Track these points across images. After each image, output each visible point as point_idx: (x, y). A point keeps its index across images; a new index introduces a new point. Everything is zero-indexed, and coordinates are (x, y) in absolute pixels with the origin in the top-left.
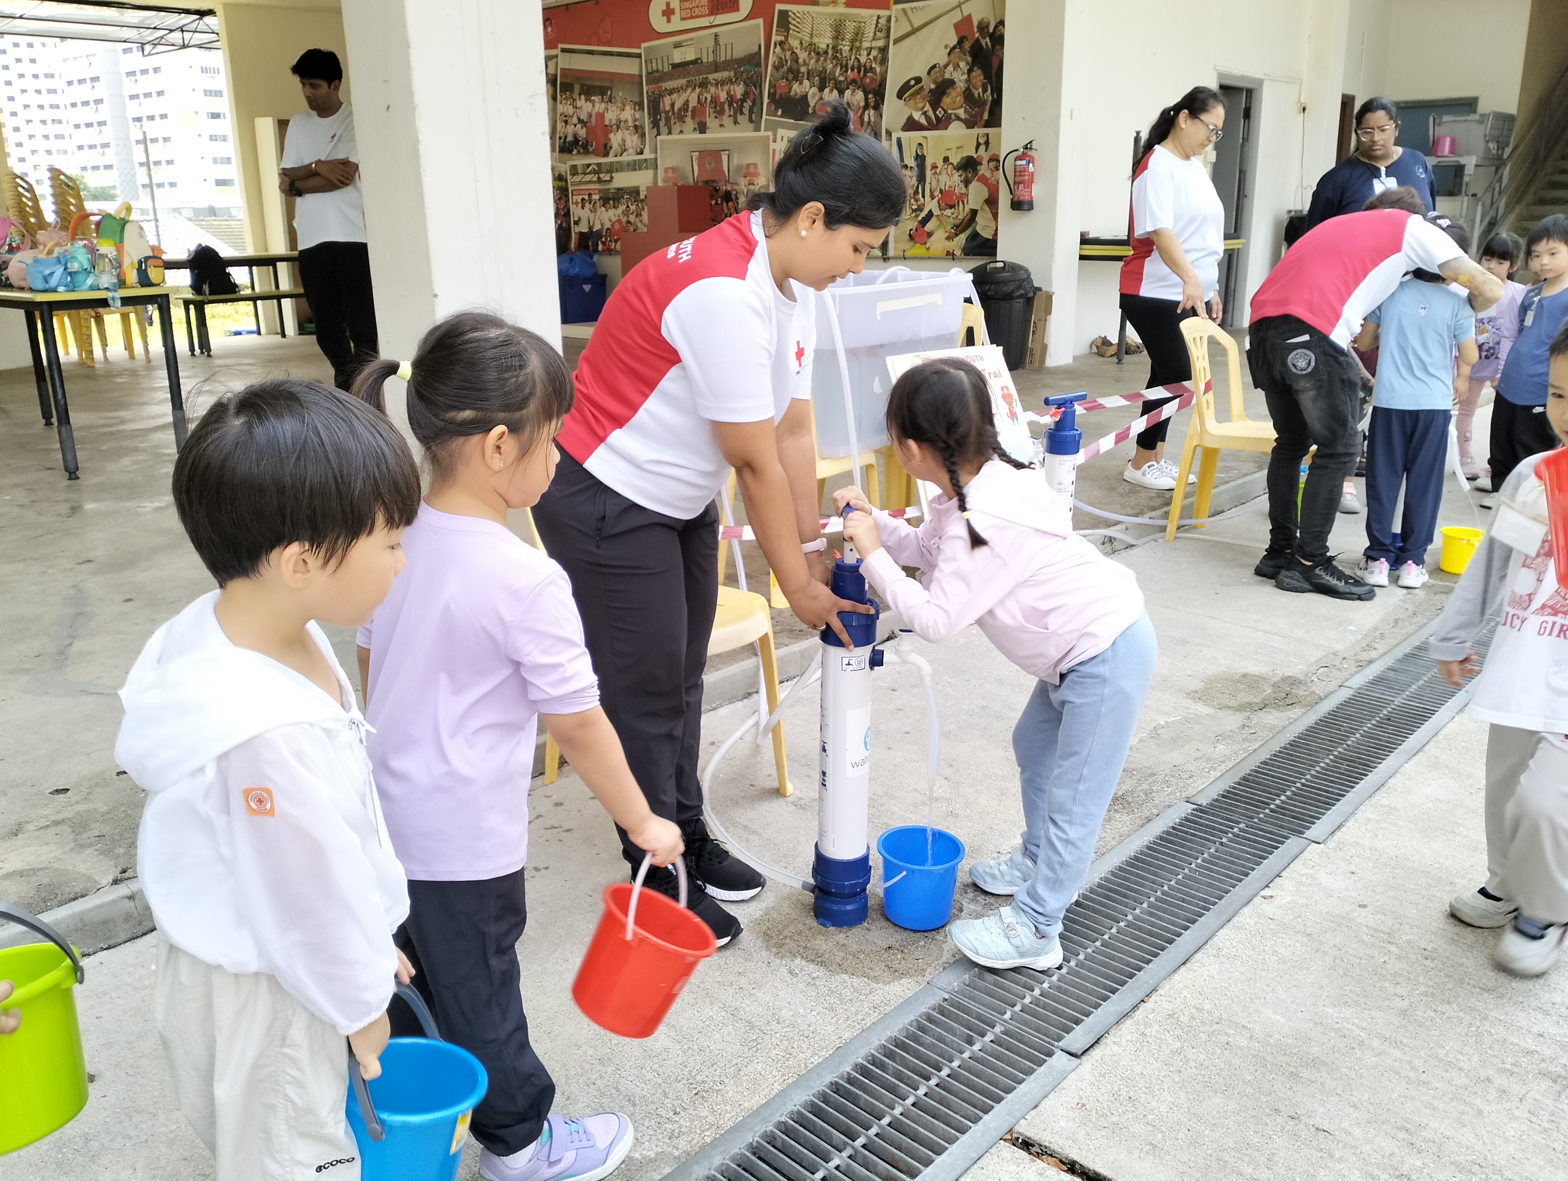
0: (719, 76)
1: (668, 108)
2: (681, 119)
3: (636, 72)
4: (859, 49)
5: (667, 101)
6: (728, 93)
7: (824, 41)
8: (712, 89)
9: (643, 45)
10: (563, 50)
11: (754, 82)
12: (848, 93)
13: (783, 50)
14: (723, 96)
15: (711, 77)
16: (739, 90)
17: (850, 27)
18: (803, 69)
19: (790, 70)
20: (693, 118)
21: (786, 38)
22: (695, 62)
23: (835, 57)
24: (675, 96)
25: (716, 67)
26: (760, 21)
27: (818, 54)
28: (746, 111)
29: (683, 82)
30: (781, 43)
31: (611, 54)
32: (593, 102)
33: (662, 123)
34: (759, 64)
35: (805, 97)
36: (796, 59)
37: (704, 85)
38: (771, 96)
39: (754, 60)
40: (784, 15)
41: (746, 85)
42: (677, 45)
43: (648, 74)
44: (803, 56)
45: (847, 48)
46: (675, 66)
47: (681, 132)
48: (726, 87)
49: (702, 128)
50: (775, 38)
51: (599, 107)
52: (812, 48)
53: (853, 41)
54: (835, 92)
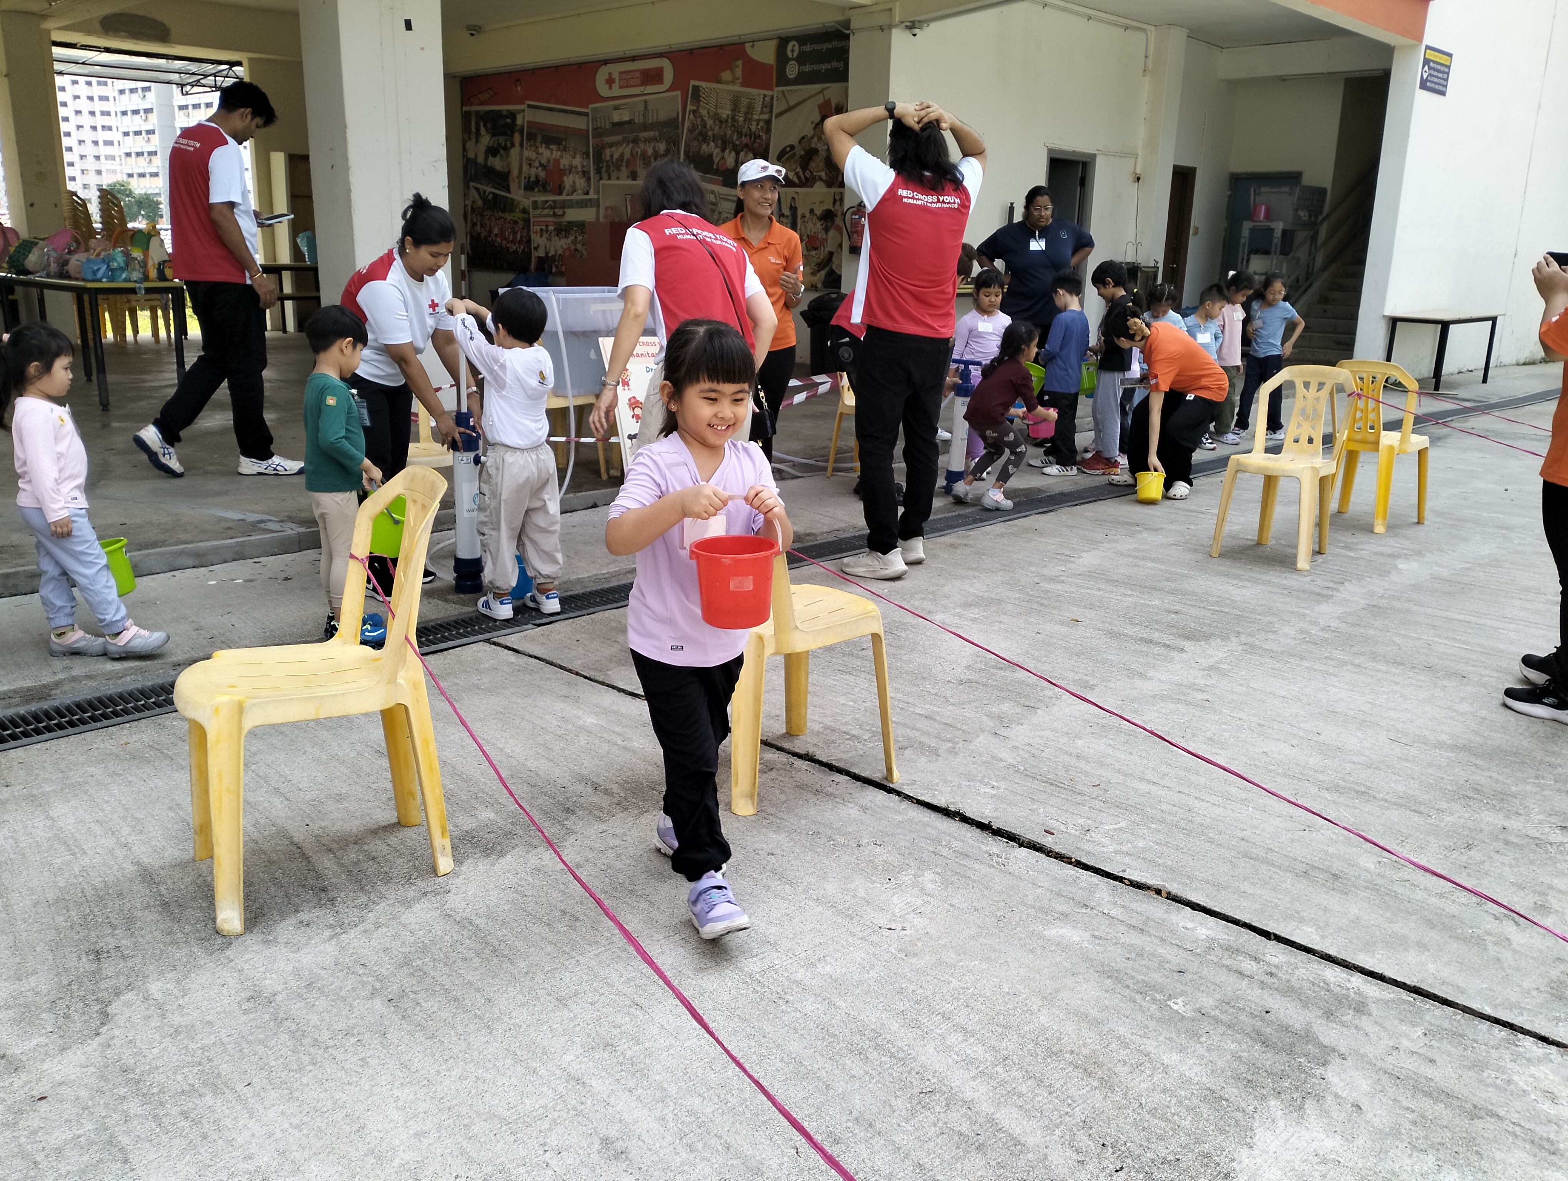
0: (647, 134)
1: (608, 158)
2: (618, 168)
3: (584, 127)
4: (750, 120)
5: (607, 153)
6: (654, 149)
7: (725, 112)
8: (642, 145)
9: (591, 106)
10: (530, 106)
11: (673, 142)
12: (742, 154)
13: (695, 117)
14: (650, 151)
15: (642, 135)
16: (662, 147)
17: (744, 102)
18: (710, 133)
19: (700, 133)
20: (627, 167)
21: (698, 107)
22: (629, 122)
23: (733, 126)
24: (613, 149)
25: (645, 127)
26: (679, 93)
27: (721, 122)
29: (619, 138)
30: (694, 112)
31: (565, 111)
32: (551, 150)
33: (604, 170)
34: (677, 127)
35: (711, 156)
36: (705, 126)
37: (635, 141)
38: (686, 153)
39: (673, 124)
40: (696, 89)
41: (668, 143)
42: (616, 108)
43: (594, 130)
44: (710, 122)
45: (742, 119)
46: (614, 125)
47: (618, 178)
48: (652, 144)
49: (634, 176)
50: (689, 107)
51: (556, 154)
52: (717, 117)
53: (746, 113)
54: (733, 153)
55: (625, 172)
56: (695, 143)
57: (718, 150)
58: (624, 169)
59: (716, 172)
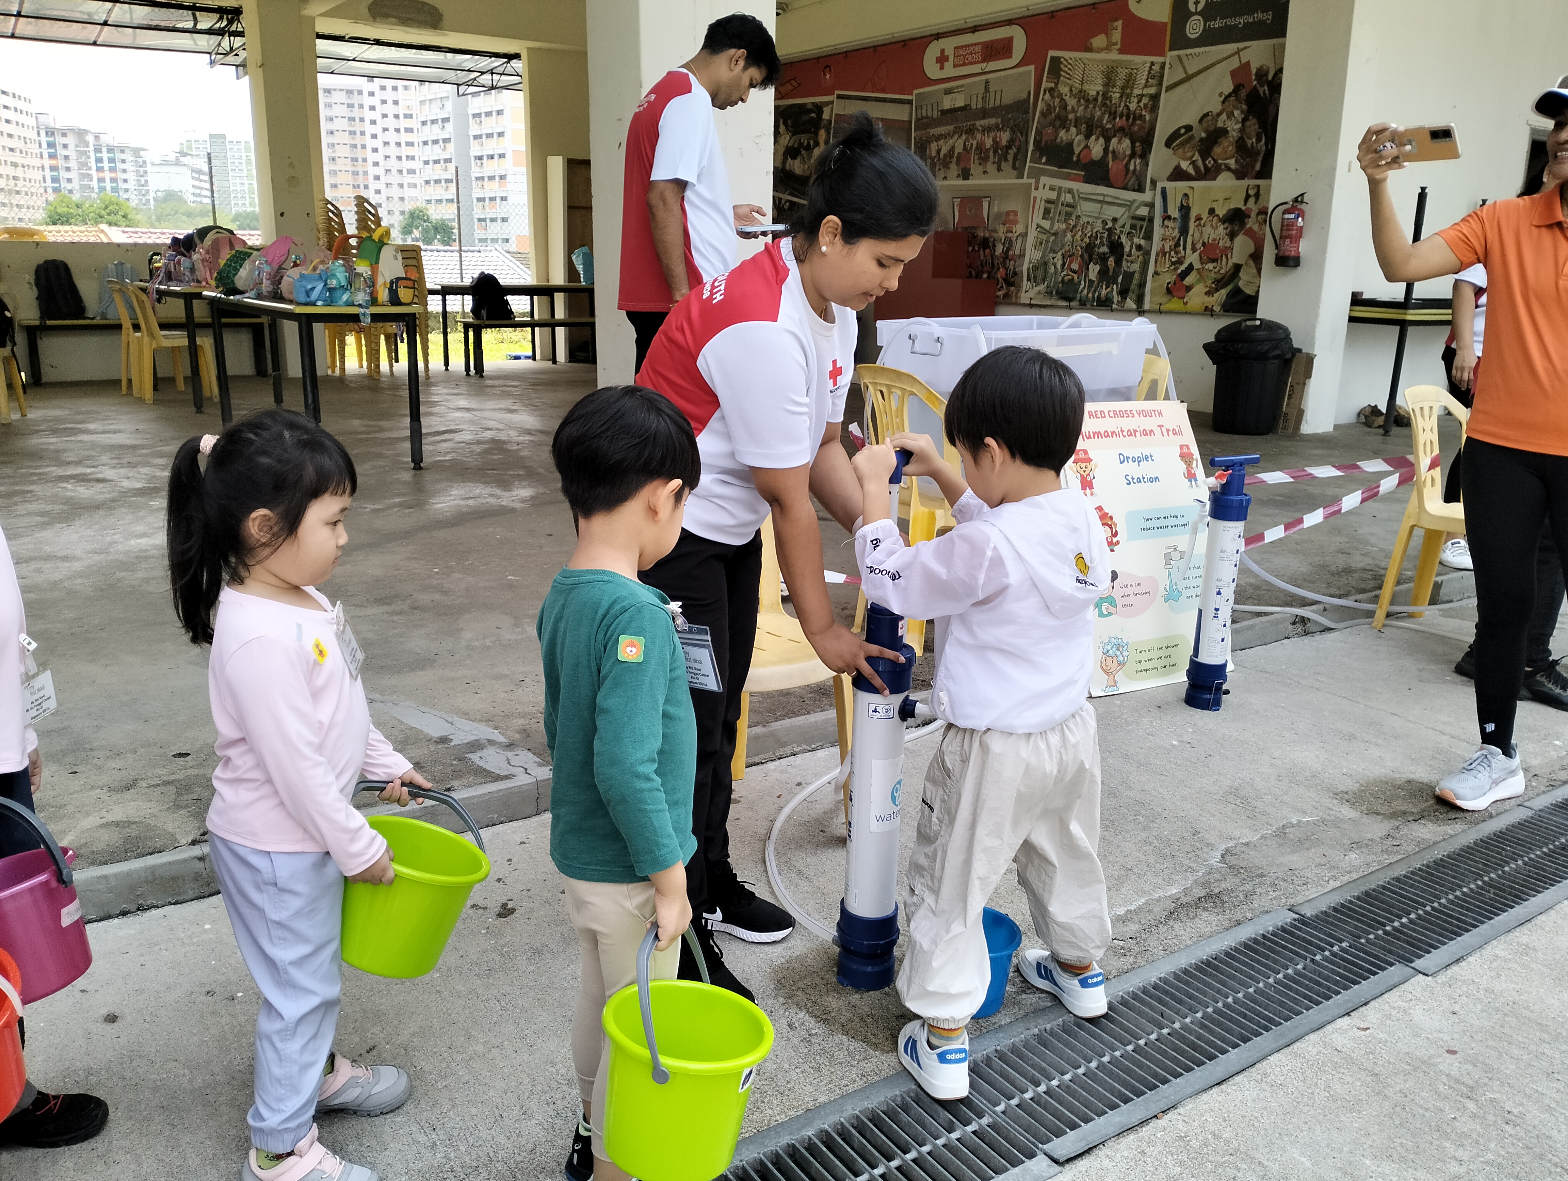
0: (985, 122)
1: (934, 154)
2: (946, 165)
3: (905, 118)
4: (1129, 96)
5: (934, 147)
6: (994, 140)
7: (1094, 88)
8: (979, 136)
9: (915, 92)
10: (839, 97)
11: (1021, 129)
12: (1114, 141)
13: (1052, 96)
14: (989, 143)
15: (978, 123)
16: (1004, 137)
17: (1122, 73)
18: (1071, 116)
19: (1058, 117)
20: (958, 164)
21: (1056, 84)
22: (963, 108)
23: (1104, 105)
24: (941, 142)
25: (984, 113)
26: (1032, 68)
27: (1087, 101)
28: (1010, 158)
29: (951, 128)
30: (1051, 90)
31: (884, 100)
34: (1026, 111)
35: (1070, 145)
36: (1064, 106)
37: (971, 131)
38: (1037, 143)
39: (1022, 107)
40: (1056, 61)
41: (1013, 131)
42: (948, 92)
43: (917, 120)
44: (1071, 102)
45: (1117, 95)
46: (944, 112)
47: (945, 178)
48: (992, 134)
49: (966, 174)
50: (1045, 85)
52: (1082, 95)
53: (1123, 88)
54: (1102, 140)
55: (954, 169)
56: (1050, 130)
57: (1080, 137)
58: (953, 166)
59: (1077, 165)
